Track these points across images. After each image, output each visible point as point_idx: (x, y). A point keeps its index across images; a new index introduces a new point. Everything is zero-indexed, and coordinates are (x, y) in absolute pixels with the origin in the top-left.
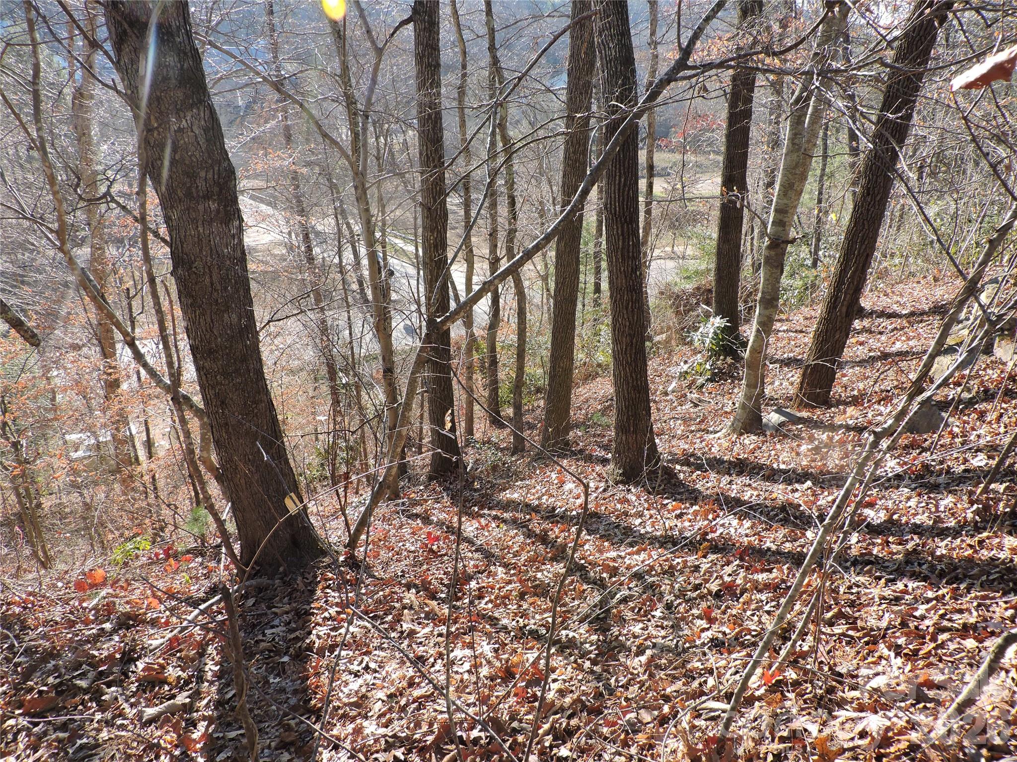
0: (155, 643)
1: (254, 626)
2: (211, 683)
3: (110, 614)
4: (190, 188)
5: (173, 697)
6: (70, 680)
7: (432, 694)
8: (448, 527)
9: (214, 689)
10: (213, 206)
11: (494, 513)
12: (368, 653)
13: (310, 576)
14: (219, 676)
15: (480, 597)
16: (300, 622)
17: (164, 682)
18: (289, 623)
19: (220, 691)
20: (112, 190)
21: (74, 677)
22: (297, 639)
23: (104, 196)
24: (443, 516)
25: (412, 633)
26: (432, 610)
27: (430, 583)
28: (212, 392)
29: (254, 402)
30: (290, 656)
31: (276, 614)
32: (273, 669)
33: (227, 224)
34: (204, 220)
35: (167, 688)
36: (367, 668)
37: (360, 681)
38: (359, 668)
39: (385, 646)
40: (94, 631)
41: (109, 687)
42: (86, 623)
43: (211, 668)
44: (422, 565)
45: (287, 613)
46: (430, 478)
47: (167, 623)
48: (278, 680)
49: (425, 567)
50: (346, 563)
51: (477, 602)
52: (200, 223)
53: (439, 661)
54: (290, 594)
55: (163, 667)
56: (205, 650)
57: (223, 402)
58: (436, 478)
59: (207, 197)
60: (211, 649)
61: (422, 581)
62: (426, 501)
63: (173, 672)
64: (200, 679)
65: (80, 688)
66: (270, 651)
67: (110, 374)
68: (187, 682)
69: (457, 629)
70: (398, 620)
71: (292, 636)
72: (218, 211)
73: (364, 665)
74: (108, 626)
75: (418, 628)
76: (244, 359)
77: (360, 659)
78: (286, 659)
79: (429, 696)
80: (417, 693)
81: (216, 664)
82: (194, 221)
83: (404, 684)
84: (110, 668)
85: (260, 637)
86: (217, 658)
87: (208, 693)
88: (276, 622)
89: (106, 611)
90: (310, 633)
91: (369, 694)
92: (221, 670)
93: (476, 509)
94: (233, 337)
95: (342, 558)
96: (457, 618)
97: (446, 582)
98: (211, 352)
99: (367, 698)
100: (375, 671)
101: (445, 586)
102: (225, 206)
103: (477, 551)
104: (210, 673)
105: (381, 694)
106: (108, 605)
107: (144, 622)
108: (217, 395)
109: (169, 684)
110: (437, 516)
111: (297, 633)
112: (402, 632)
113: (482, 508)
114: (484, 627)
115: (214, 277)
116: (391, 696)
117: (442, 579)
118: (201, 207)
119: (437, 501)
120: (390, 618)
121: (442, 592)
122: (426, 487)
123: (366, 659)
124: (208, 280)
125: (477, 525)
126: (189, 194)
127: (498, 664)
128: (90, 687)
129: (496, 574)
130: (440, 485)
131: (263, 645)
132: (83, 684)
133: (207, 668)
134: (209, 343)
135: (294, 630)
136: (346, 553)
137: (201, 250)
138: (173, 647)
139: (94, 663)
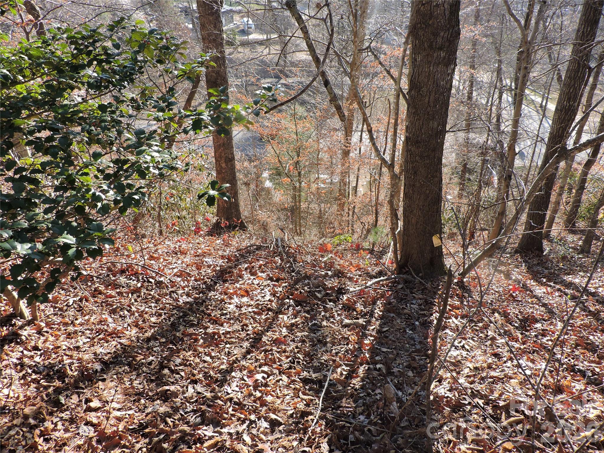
0: (352, 289)
1: (402, 299)
2: (377, 320)
3: (331, 267)
4: (432, 42)
5: (358, 319)
6: (314, 292)
7: (503, 378)
8: (523, 285)
9: (378, 323)
10: (443, 54)
11: (558, 287)
12: (465, 339)
13: (436, 284)
14: (381, 318)
15: (544, 335)
16: (427, 307)
17: (354, 310)
18: (421, 305)
19: (380, 325)
20: (372, 45)
21: (316, 291)
22: (424, 315)
23: (367, 48)
24: (520, 277)
25: (493, 339)
26: (509, 330)
27: (509, 314)
28: (411, 165)
29: (432, 176)
30: (420, 322)
31: (414, 297)
32: (409, 325)
33: (447, 67)
34: (435, 63)
35: (355, 313)
36: (463, 347)
37: (458, 352)
38: (459, 345)
39: (476, 339)
40: (323, 273)
41: (330, 302)
42: (321, 268)
43: (378, 312)
44: (504, 302)
45: (420, 299)
46: (516, 252)
47: (356, 281)
48: (411, 332)
49: (505, 303)
50: (457, 284)
51: (540, 337)
52: (432, 64)
53: (510, 362)
54: (423, 290)
55: (355, 302)
56: (376, 302)
57: (415, 173)
58: (520, 253)
59: (441, 49)
60: (379, 302)
61: (504, 311)
62: (510, 264)
63: (359, 307)
64: (372, 315)
65: (317, 297)
66: (409, 315)
67: (347, 147)
68: (365, 314)
69: (525, 348)
70: (486, 327)
71: (422, 312)
72: (444, 58)
73: (462, 344)
74: (330, 273)
75: (498, 337)
76: (434, 150)
77: (459, 340)
78: (417, 323)
79: (500, 379)
80: (493, 374)
81: (381, 311)
82: (429, 63)
83: (485, 365)
84: (332, 293)
85: (404, 306)
86: (382, 308)
87: (375, 324)
88: (414, 302)
89: (330, 266)
90: (432, 315)
91: (463, 362)
92: (383, 315)
93: (545, 280)
94: (431, 135)
95: (456, 281)
96: (525, 341)
97: (520, 317)
98: (417, 142)
99: (461, 363)
100: (468, 351)
101: (519, 319)
102: (449, 55)
103: (542, 306)
104: (376, 315)
105: (471, 365)
106: (331, 262)
107: (346, 277)
108: (413, 168)
109: (356, 312)
110: (515, 275)
111: (425, 312)
112: (487, 336)
113: (549, 280)
114: (544, 354)
115: (431, 98)
116: (476, 368)
117: (517, 315)
118: (435, 55)
119: (517, 267)
120: (480, 325)
121: (516, 322)
122: (511, 256)
123: (464, 342)
124: (427, 99)
125: (545, 290)
126: (431, 47)
127: (551, 380)
128: (322, 298)
129: (556, 325)
130: (522, 258)
131: (406, 311)
132: (319, 295)
133: (376, 311)
134: (418, 137)
135: (424, 310)
136: (459, 278)
137: (428, 81)
138: (361, 294)
139: (325, 288)
